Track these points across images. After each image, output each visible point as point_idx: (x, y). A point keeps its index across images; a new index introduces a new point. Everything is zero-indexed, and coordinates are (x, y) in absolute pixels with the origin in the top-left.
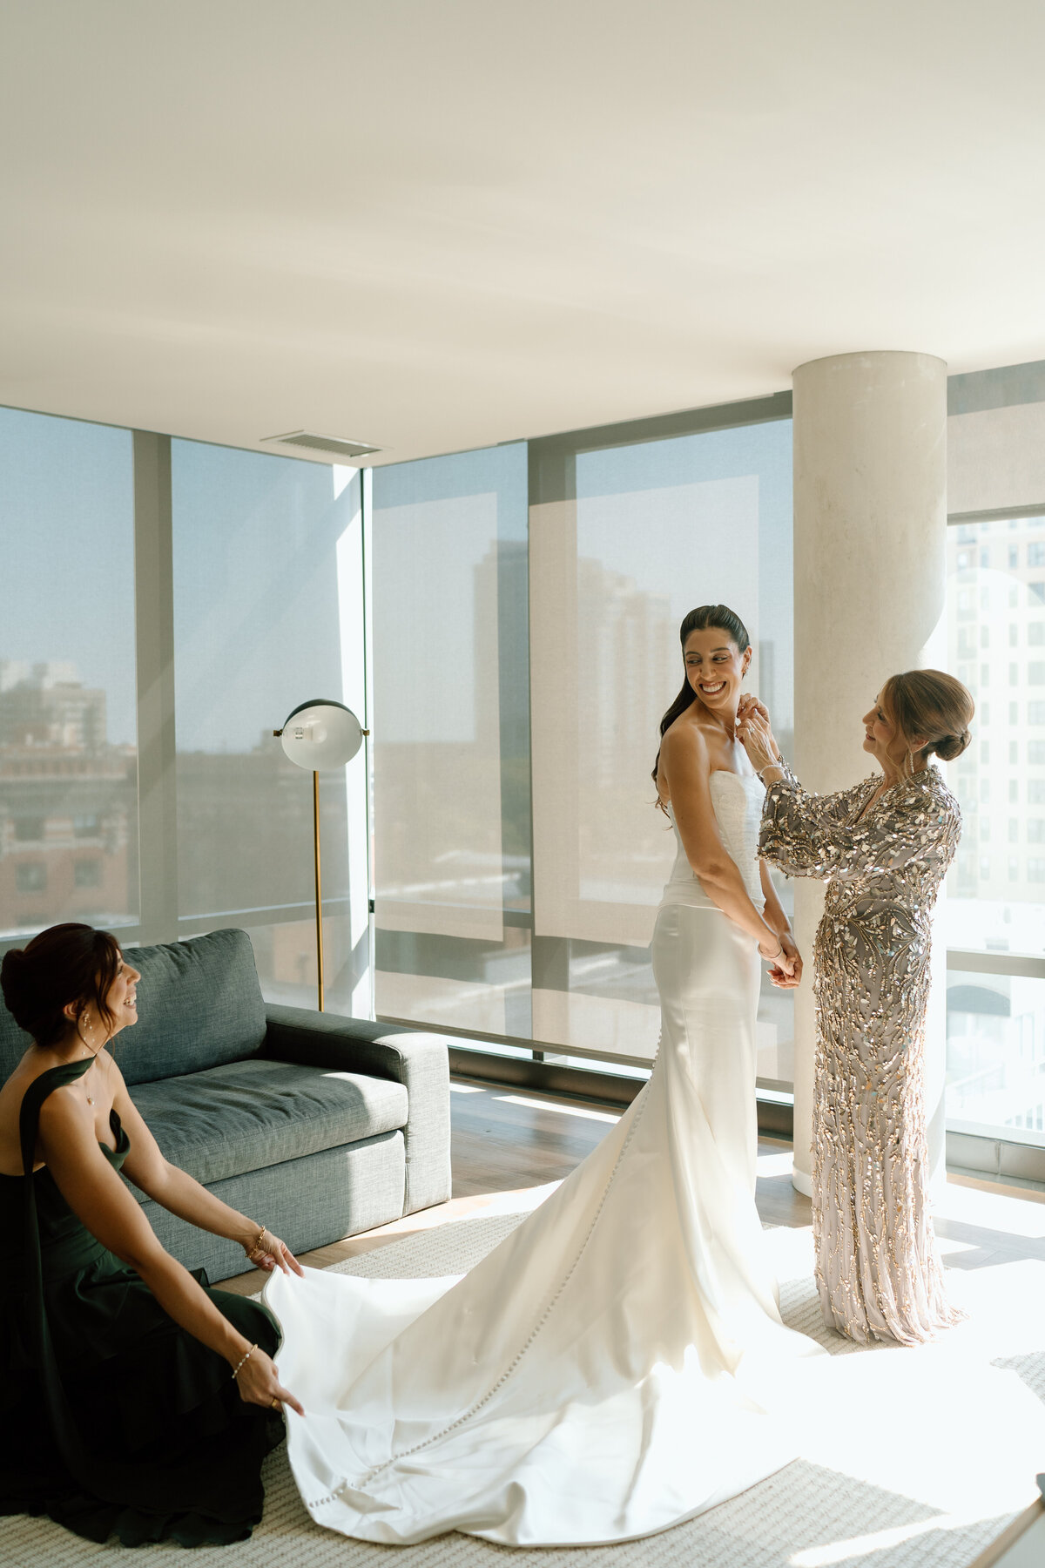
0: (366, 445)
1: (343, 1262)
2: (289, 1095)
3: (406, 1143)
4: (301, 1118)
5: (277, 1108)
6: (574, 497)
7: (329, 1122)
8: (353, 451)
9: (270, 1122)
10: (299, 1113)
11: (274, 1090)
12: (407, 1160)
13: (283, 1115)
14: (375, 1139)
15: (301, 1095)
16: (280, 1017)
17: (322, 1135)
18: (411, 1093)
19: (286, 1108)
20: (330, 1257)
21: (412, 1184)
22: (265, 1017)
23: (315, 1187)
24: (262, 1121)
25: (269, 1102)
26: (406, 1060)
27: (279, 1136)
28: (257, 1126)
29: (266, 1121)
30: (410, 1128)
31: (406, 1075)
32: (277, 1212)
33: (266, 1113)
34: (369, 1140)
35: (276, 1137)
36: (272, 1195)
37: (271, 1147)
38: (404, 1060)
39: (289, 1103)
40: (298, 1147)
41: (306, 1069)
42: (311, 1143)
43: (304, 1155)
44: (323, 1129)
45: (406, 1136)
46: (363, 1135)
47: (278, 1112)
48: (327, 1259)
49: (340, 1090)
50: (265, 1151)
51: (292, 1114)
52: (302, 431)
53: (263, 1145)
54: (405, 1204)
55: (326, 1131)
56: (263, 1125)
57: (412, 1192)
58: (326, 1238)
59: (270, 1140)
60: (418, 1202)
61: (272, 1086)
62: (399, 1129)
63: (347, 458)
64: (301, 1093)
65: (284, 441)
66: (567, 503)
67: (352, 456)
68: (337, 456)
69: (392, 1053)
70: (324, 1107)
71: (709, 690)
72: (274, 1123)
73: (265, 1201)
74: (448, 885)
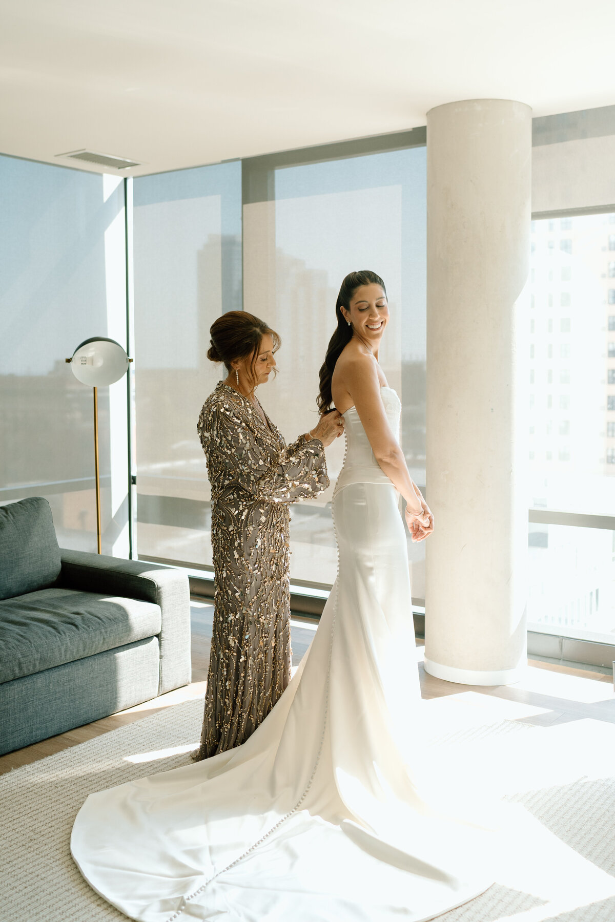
0: (129, 161)
1: (117, 730)
2: (78, 614)
3: (160, 645)
4: (87, 630)
5: (70, 623)
6: (273, 198)
7: (106, 632)
8: (120, 165)
9: (65, 633)
10: (85, 626)
11: (67, 610)
12: (161, 657)
13: (74, 628)
14: (138, 643)
15: (86, 613)
16: (71, 559)
17: (101, 642)
18: (163, 611)
19: (76, 623)
20: (107, 726)
21: (163, 673)
22: (60, 559)
23: (97, 677)
24: (59, 633)
25: (64, 619)
26: (160, 588)
27: (71, 642)
28: (55, 636)
29: (62, 632)
30: (163, 635)
31: (160, 598)
32: (70, 696)
33: (62, 627)
34: (134, 644)
35: (69, 644)
36: (66, 684)
37: (66, 651)
38: (159, 588)
39: (78, 620)
40: (84, 650)
41: (90, 595)
42: (94, 647)
43: (89, 655)
44: (102, 637)
45: (160, 640)
47: (70, 626)
48: (104, 727)
49: (113, 610)
50: (61, 654)
51: (80, 627)
52: (85, 150)
53: (60, 650)
54: (159, 687)
55: (104, 639)
56: (60, 635)
57: (164, 679)
58: (104, 713)
59: (64, 645)
60: (168, 686)
61: (67, 607)
62: (155, 636)
63: (115, 170)
64: (86, 612)
65: (71, 156)
66: (269, 203)
67: (119, 168)
68: (106, 167)
69: (150, 583)
70: (103, 622)
72: (67, 634)
73: (62, 688)
74: (180, 463)
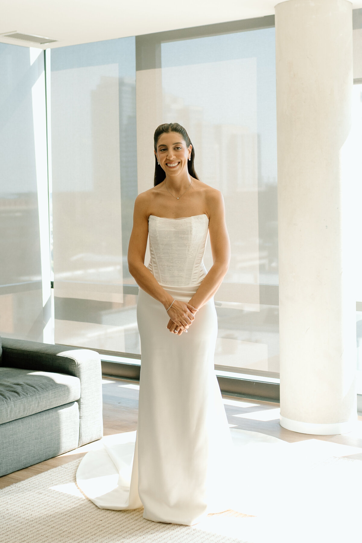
0: (47, 38)
1: (49, 471)
2: (18, 384)
3: (80, 408)
4: (25, 396)
5: (13, 391)
6: (160, 67)
7: (40, 398)
8: (42, 41)
9: (10, 399)
10: (24, 394)
11: (9, 381)
12: (80, 417)
13: (16, 395)
14: (63, 407)
15: (24, 384)
16: (10, 345)
17: (37, 405)
18: (82, 382)
19: (18, 391)
20: (41, 469)
21: (82, 430)
22: (1, 345)
23: (33, 432)
24: (6, 398)
25: (8, 388)
26: (79, 365)
27: (14, 405)
28: (3, 400)
29: (8, 398)
30: (82, 401)
31: (79, 372)
32: (13, 446)
33: (7, 394)
34: (61, 407)
35: (13, 406)
36: (11, 437)
37: (11, 412)
38: (78, 365)
39: (19, 389)
40: (24, 411)
41: (24, 371)
42: (31, 409)
43: (27, 415)
44: (37, 402)
45: (79, 405)
46: (57, 404)
47: (13, 393)
48: (39, 470)
49: (45, 381)
50: (7, 414)
51: (21, 394)
52: (16, 31)
53: (7, 411)
54: (79, 441)
55: (38, 402)
56: (6, 400)
57: (83, 434)
58: (39, 459)
59: (10, 407)
60: (85, 440)
61: (9, 380)
62: (75, 401)
63: (39, 44)
64: (24, 383)
65: (5, 36)
66: (157, 70)
67: (41, 43)
68: (32, 43)
69: (71, 361)
70: (37, 390)
71: (171, 165)
72: (12, 399)
73: (7, 440)
74: (79, 273)
